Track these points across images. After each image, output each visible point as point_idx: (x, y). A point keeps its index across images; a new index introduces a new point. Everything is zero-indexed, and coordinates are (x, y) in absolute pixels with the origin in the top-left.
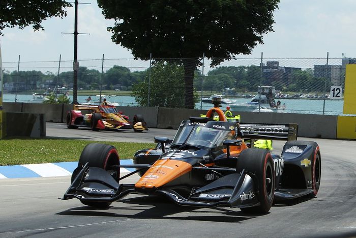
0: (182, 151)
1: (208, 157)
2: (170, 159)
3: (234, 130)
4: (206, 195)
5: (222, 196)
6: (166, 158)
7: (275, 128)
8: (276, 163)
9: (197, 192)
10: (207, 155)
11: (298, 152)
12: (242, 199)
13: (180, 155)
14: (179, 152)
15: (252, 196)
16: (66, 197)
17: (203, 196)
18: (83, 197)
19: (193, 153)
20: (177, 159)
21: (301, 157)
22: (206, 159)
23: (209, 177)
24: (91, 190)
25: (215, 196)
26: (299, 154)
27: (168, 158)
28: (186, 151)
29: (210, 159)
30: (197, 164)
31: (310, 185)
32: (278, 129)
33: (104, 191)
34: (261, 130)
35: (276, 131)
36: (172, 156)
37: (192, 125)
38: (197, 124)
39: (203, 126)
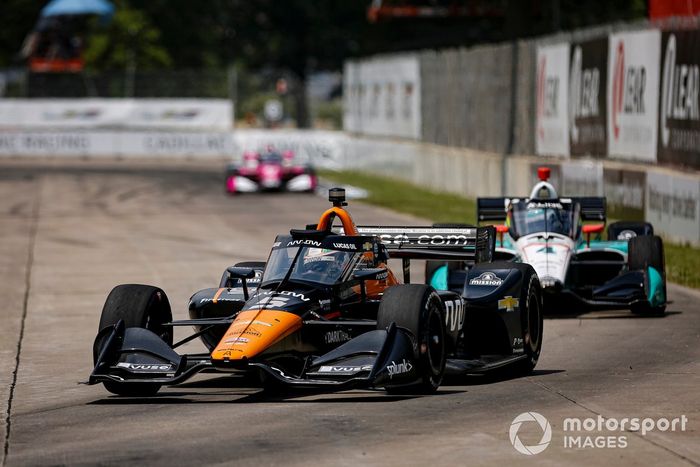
0: (282, 293)
1: (329, 301)
2: (264, 309)
3: (372, 250)
4: (331, 368)
5: (358, 369)
6: (257, 307)
7: (451, 234)
8: (450, 308)
9: (315, 363)
10: (326, 299)
11: (494, 283)
12: (391, 373)
13: (279, 302)
14: (278, 296)
15: (408, 367)
16: (93, 380)
17: (325, 369)
18: (122, 379)
19: (303, 296)
20: (276, 308)
21: (501, 293)
22: (325, 305)
23: (332, 337)
24: (133, 367)
25: (345, 369)
26: (496, 286)
27: (262, 306)
28: (289, 293)
29: (331, 305)
31: (518, 346)
32: (456, 237)
33: (155, 367)
34: (423, 240)
35: (453, 240)
36: (267, 304)
37: (296, 245)
38: (306, 243)
39: (315, 246)
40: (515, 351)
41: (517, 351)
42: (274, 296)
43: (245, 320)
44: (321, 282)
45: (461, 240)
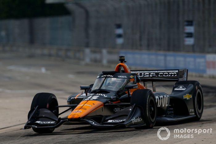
0: (97, 94)
1: (115, 97)
2: (89, 100)
3: (134, 78)
4: (112, 121)
7: (171, 72)
9: (106, 119)
10: (114, 96)
11: (183, 89)
13: (95, 97)
14: (95, 95)
15: (140, 120)
16: (25, 128)
17: (110, 121)
18: (36, 127)
19: (105, 95)
20: (94, 100)
22: (113, 98)
23: (117, 110)
24: (41, 123)
25: (117, 121)
27: (88, 99)
28: (100, 94)
29: (116, 98)
30: (107, 102)
31: (192, 112)
32: (173, 73)
33: (49, 122)
34: (161, 75)
35: (171, 75)
36: (90, 98)
37: (104, 77)
38: (108, 76)
39: (111, 77)
40: (190, 114)
41: (192, 114)
42: (93, 95)
43: (82, 104)
44: (113, 90)
45: (175, 74)
